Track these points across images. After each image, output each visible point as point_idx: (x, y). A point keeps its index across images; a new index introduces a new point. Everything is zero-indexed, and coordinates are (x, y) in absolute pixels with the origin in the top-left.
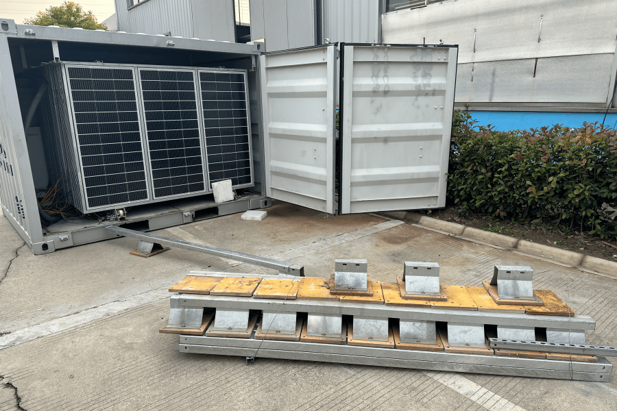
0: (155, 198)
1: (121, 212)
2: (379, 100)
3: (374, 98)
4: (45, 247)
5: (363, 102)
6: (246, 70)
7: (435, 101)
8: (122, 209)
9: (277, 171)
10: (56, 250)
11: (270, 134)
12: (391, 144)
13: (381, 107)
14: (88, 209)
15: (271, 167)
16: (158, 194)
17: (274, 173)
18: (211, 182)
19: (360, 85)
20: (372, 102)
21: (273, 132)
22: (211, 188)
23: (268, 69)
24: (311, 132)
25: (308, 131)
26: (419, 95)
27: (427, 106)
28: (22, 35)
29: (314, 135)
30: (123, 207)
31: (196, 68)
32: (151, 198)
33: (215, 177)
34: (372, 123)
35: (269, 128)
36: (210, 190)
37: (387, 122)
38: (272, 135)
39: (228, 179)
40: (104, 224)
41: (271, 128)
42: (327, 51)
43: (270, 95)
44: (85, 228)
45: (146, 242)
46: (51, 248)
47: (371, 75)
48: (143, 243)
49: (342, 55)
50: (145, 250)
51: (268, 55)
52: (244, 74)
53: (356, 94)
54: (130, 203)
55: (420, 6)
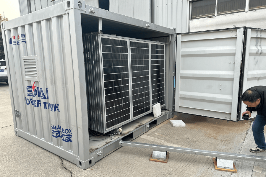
0: (133, 118)
1: (120, 129)
2: (258, 57)
3: (256, 56)
4: (90, 162)
5: (252, 57)
6: (165, 43)
9: (186, 97)
10: (95, 163)
11: (181, 77)
13: (258, 61)
14: (106, 130)
15: (180, 95)
16: (135, 115)
17: (183, 98)
18: (152, 105)
19: (252, 49)
20: (255, 58)
21: (184, 76)
23: (182, 42)
24: (219, 75)
29: (221, 77)
30: (121, 126)
31: (150, 41)
34: (254, 70)
35: (181, 74)
36: (152, 110)
37: (259, 69)
38: (182, 77)
39: (159, 103)
40: (114, 139)
41: (183, 74)
42: (237, 31)
43: (183, 56)
44: (106, 143)
45: (158, 151)
46: (93, 162)
47: (255, 44)
48: (156, 152)
49: (245, 33)
50: (160, 157)
51: (183, 34)
52: (165, 45)
53: (251, 54)
54: (123, 123)
55: (212, 17)
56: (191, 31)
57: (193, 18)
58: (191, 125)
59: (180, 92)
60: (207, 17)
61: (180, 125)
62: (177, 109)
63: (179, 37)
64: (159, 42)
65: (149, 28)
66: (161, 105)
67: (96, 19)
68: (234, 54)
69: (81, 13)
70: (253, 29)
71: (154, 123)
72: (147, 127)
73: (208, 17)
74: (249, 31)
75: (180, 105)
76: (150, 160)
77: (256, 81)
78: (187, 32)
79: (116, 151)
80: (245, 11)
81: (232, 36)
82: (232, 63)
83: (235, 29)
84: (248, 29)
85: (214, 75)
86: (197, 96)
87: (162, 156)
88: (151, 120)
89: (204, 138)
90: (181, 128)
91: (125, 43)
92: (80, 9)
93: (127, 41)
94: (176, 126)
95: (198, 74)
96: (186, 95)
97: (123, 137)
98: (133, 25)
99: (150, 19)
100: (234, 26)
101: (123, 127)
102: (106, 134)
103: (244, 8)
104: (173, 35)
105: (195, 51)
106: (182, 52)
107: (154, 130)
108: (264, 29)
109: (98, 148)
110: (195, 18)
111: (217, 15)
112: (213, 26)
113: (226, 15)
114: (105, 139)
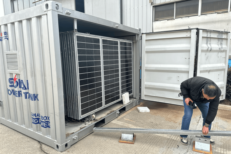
0: (105, 106)
1: (94, 115)
2: (208, 54)
3: (206, 53)
4: (66, 145)
5: (204, 54)
6: (132, 41)
7: (223, 54)
8: (93, 114)
9: (150, 87)
10: (71, 146)
11: (145, 70)
12: (211, 73)
13: (208, 57)
14: (81, 117)
15: (146, 85)
16: (106, 103)
17: (147, 88)
18: (122, 94)
19: (203, 47)
20: (206, 54)
21: (148, 69)
22: (122, 97)
23: (146, 40)
24: (177, 68)
25: (175, 68)
26: (219, 52)
27: (221, 56)
28: (64, 14)
29: (179, 70)
31: (119, 39)
32: (104, 106)
33: (123, 92)
34: (205, 64)
35: (146, 67)
37: (210, 63)
38: (147, 70)
39: (127, 92)
40: (88, 124)
41: (147, 67)
42: (191, 32)
43: (147, 52)
44: (81, 128)
45: (126, 133)
46: (69, 145)
47: (206, 43)
48: (124, 134)
49: (198, 34)
50: (128, 139)
51: (147, 34)
52: (132, 43)
53: (202, 51)
54: (97, 110)
55: (171, 19)
56: (154, 31)
57: (156, 20)
58: (155, 111)
59: (145, 83)
60: (167, 19)
61: (146, 111)
62: (143, 98)
63: (144, 36)
64: (127, 40)
65: (118, 28)
66: (129, 94)
67: (72, 20)
68: (189, 51)
69: (58, 15)
70: (204, 30)
71: (123, 110)
72: (117, 113)
73: (169, 19)
74: (201, 31)
75: (146, 94)
76: (119, 142)
77: (207, 73)
78: (151, 32)
79: (89, 135)
80: (198, 15)
81: (187, 36)
82: (187, 58)
83: (189, 30)
84: (200, 30)
85: (173, 68)
86: (160, 86)
87: (129, 138)
88: (120, 107)
89: (165, 122)
90: (146, 113)
91: (98, 41)
92: (57, 10)
93: (99, 39)
94: (142, 111)
95: (160, 68)
96: (150, 85)
97: (96, 122)
98: (105, 25)
99: (120, 20)
100: (188, 28)
101: (97, 113)
102: (80, 120)
103: (197, 12)
104: (139, 34)
105: (157, 48)
106: (146, 49)
107: (123, 116)
108: (213, 31)
109: (73, 133)
110: (157, 20)
111: (176, 18)
112: (172, 27)
113: (183, 18)
114: (79, 125)
